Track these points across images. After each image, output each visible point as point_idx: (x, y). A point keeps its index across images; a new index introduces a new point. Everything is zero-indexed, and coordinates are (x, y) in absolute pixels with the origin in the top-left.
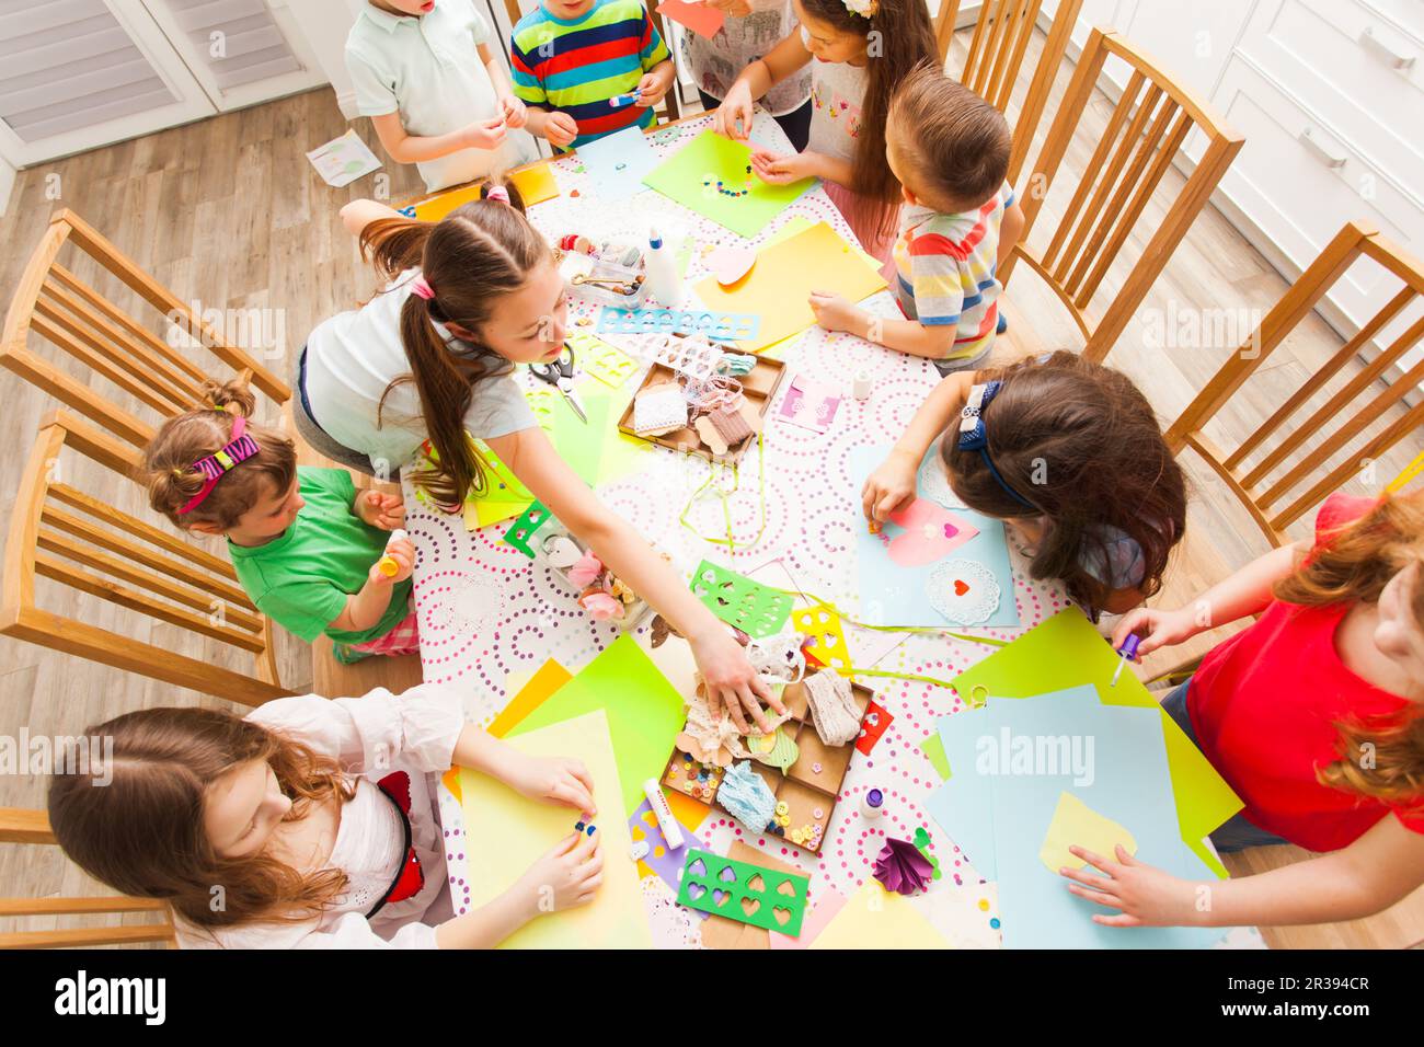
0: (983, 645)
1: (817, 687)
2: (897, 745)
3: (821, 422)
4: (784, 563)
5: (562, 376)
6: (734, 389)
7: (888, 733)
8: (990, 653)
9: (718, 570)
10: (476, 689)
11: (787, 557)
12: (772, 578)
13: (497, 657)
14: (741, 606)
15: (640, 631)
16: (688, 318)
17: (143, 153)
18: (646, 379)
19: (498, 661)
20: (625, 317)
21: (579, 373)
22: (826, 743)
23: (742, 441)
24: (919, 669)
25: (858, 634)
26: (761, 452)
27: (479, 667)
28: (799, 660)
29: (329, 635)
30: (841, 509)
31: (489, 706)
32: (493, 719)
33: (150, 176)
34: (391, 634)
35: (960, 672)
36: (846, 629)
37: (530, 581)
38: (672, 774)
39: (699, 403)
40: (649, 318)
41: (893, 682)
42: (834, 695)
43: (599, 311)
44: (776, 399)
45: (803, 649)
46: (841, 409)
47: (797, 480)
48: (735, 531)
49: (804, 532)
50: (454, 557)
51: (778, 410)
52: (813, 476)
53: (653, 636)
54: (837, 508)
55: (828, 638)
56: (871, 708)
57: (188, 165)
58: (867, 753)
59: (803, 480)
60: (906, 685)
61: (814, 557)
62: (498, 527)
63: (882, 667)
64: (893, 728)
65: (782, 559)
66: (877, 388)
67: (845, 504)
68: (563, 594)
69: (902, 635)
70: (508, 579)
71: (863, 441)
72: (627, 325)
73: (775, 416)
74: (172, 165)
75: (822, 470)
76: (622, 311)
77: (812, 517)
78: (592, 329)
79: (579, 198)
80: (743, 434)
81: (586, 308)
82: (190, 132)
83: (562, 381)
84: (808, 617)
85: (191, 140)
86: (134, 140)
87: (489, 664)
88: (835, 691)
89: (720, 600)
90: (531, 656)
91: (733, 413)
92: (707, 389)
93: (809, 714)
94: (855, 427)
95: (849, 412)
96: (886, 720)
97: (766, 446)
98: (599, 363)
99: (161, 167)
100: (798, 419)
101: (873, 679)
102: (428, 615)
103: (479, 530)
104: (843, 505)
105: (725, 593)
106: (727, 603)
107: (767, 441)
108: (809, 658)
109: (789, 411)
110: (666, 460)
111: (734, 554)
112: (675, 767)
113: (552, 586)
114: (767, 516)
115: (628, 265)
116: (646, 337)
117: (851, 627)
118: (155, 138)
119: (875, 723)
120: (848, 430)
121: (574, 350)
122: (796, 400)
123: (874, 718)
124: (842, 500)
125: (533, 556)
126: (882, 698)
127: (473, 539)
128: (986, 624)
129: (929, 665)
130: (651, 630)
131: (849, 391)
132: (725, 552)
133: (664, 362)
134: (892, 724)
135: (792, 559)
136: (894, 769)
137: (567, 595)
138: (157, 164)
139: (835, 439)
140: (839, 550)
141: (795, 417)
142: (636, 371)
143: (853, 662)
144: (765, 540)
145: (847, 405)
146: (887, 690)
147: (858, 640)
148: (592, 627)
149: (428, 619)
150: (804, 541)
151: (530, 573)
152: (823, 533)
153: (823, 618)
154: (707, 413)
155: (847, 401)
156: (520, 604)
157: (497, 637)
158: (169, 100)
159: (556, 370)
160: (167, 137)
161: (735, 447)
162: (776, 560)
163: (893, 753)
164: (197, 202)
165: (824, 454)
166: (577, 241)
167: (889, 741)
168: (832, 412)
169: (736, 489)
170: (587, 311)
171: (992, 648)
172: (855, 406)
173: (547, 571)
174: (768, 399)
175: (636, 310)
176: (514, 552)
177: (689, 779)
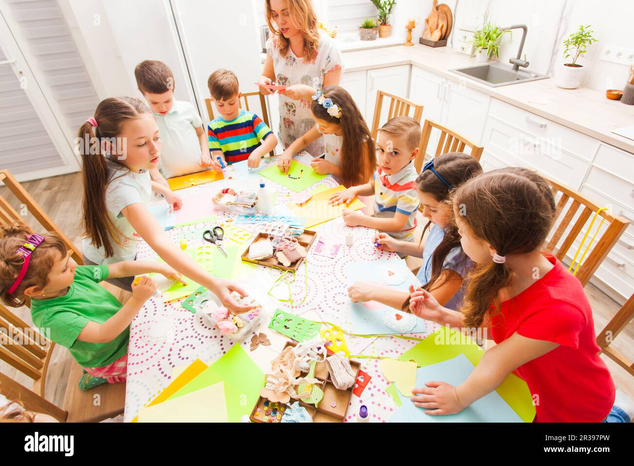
0: (412, 341)
1: (333, 361)
2: (374, 391)
3: (332, 254)
4: (316, 310)
5: (218, 239)
6: (294, 241)
7: (369, 385)
8: (415, 345)
9: (285, 314)
10: (155, 376)
11: (318, 308)
12: (311, 316)
13: (169, 360)
14: (296, 329)
15: (245, 343)
16: (275, 219)
17: (43, 184)
18: (256, 239)
19: (170, 361)
20: (248, 219)
21: (226, 238)
22: (337, 388)
23: (297, 261)
24: (382, 354)
25: (352, 339)
26: (306, 266)
27: (159, 365)
28: (324, 350)
29: (79, 363)
30: (342, 287)
31: (161, 385)
32: (162, 391)
33: (44, 192)
34: (113, 365)
35: (401, 354)
36: (346, 338)
37: (192, 323)
38: (257, 413)
39: (278, 246)
40: (258, 219)
41: (370, 361)
42: (341, 365)
43: (236, 217)
44: (312, 246)
45: (325, 346)
46: (341, 249)
47: (322, 277)
48: (293, 298)
49: (325, 297)
50: (155, 314)
51: (313, 250)
52: (329, 275)
53: (251, 345)
54: (340, 287)
55: (338, 342)
56: (360, 373)
57: (63, 188)
58: (359, 396)
59: (325, 276)
60: (376, 361)
61: (330, 307)
62: (179, 301)
63: (365, 354)
64: (371, 383)
65: (315, 309)
66: (356, 241)
67: (344, 285)
68: (207, 328)
69: (374, 338)
70: (181, 323)
71: (351, 261)
72: (248, 221)
73: (312, 252)
74: (56, 188)
75: (333, 272)
76: (247, 216)
77: (329, 291)
78: (233, 223)
79: (232, 179)
80: (298, 257)
81: (231, 216)
82: (67, 177)
83: (217, 242)
84: (328, 333)
85: (66, 180)
86: (40, 179)
87: (165, 363)
88: (342, 363)
89: (286, 327)
90: (187, 358)
91: (293, 250)
92: (282, 241)
93: (329, 377)
94: (347, 255)
95: (344, 250)
96: (368, 379)
97: (308, 264)
98: (235, 235)
99: (50, 189)
100: (322, 253)
101: (361, 359)
102: (136, 342)
103: (169, 302)
104: (342, 286)
105: (287, 324)
106: (288, 328)
107: (308, 262)
108: (329, 350)
109: (318, 250)
110: (263, 270)
111: (293, 307)
112: (259, 409)
113: (203, 325)
114: (308, 291)
115: (251, 198)
116: (256, 225)
117: (348, 337)
118: (52, 179)
119: (362, 380)
120: (344, 257)
121: (224, 231)
122: (322, 246)
123: (362, 378)
124: (342, 283)
125: (194, 313)
126: (365, 368)
127: (166, 306)
128: (411, 332)
129: (387, 352)
130: (251, 343)
131: (344, 242)
132: (289, 307)
133: (264, 232)
134: (371, 380)
135: (320, 308)
136: (373, 403)
137: (210, 329)
138: (49, 188)
139: (338, 260)
140: (342, 304)
141: (321, 252)
142: (250, 238)
143: (350, 352)
144: (307, 300)
145: (343, 248)
146: (367, 364)
147: (352, 342)
148: (221, 343)
149: (136, 343)
150: (326, 301)
151: (192, 320)
152: (334, 297)
153: (335, 333)
154: (281, 251)
155: (343, 246)
156: (185, 334)
157: (171, 350)
158: (62, 164)
159: (215, 237)
160: (57, 178)
161: (293, 264)
162: (312, 309)
163: (372, 395)
164: (63, 201)
165: (334, 266)
166: (229, 190)
167: (370, 389)
168: (337, 250)
169: (294, 281)
170: (231, 217)
171: (415, 342)
172: (347, 248)
173: (201, 318)
174: (309, 245)
175: (253, 215)
176: (185, 311)
177: (266, 415)
